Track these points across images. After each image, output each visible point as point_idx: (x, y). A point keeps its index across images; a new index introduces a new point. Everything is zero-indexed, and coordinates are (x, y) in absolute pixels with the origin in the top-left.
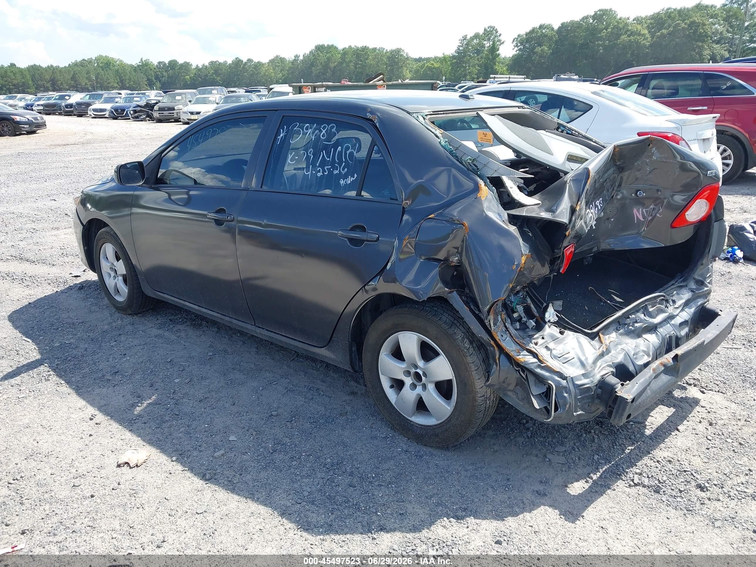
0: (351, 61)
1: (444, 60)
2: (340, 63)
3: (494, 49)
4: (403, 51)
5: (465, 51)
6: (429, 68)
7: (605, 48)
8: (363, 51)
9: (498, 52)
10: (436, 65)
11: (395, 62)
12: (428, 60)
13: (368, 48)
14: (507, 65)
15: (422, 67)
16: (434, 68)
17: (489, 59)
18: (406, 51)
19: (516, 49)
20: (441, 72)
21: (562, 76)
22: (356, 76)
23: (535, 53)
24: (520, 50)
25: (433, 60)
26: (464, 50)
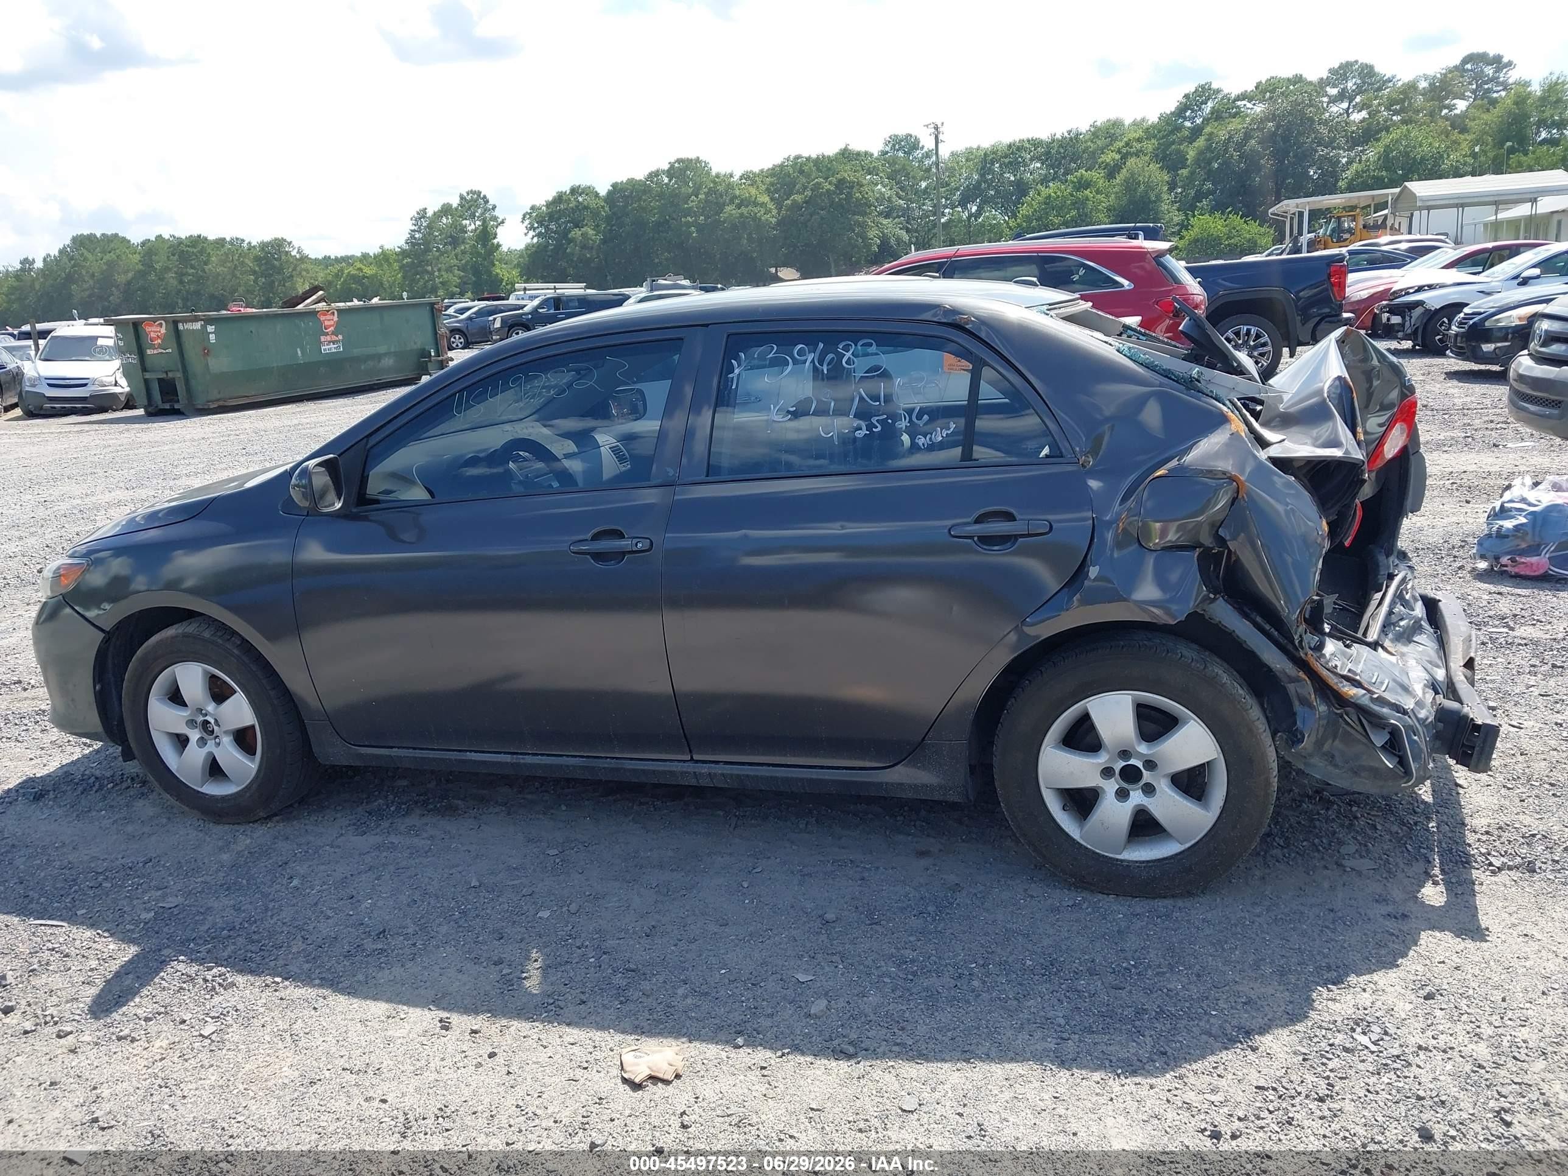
0: (167, 269)
1: (384, 258)
2: (142, 274)
3: (486, 235)
4: (290, 243)
5: (427, 241)
6: (353, 278)
7: (700, 229)
8: (194, 246)
9: (495, 241)
10: (368, 271)
11: (274, 267)
12: (346, 260)
13: (206, 239)
14: (518, 265)
15: (337, 276)
16: (364, 277)
17: (479, 254)
18: (296, 244)
19: (532, 233)
20: (382, 284)
21: (662, 282)
22: (185, 300)
23: (570, 241)
24: (539, 235)
25: (361, 261)
26: (424, 237)
